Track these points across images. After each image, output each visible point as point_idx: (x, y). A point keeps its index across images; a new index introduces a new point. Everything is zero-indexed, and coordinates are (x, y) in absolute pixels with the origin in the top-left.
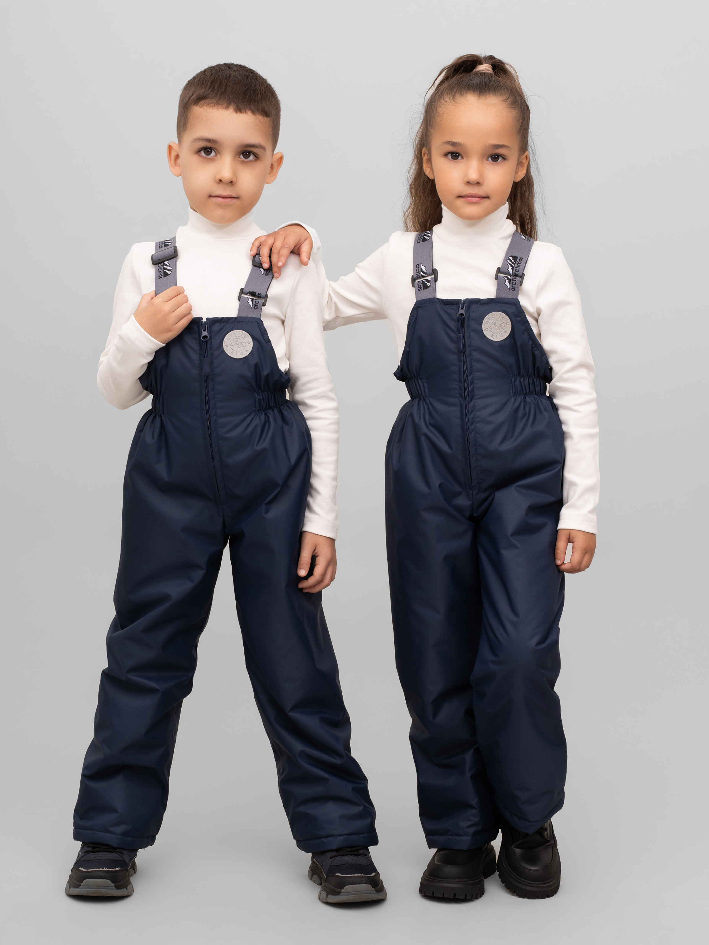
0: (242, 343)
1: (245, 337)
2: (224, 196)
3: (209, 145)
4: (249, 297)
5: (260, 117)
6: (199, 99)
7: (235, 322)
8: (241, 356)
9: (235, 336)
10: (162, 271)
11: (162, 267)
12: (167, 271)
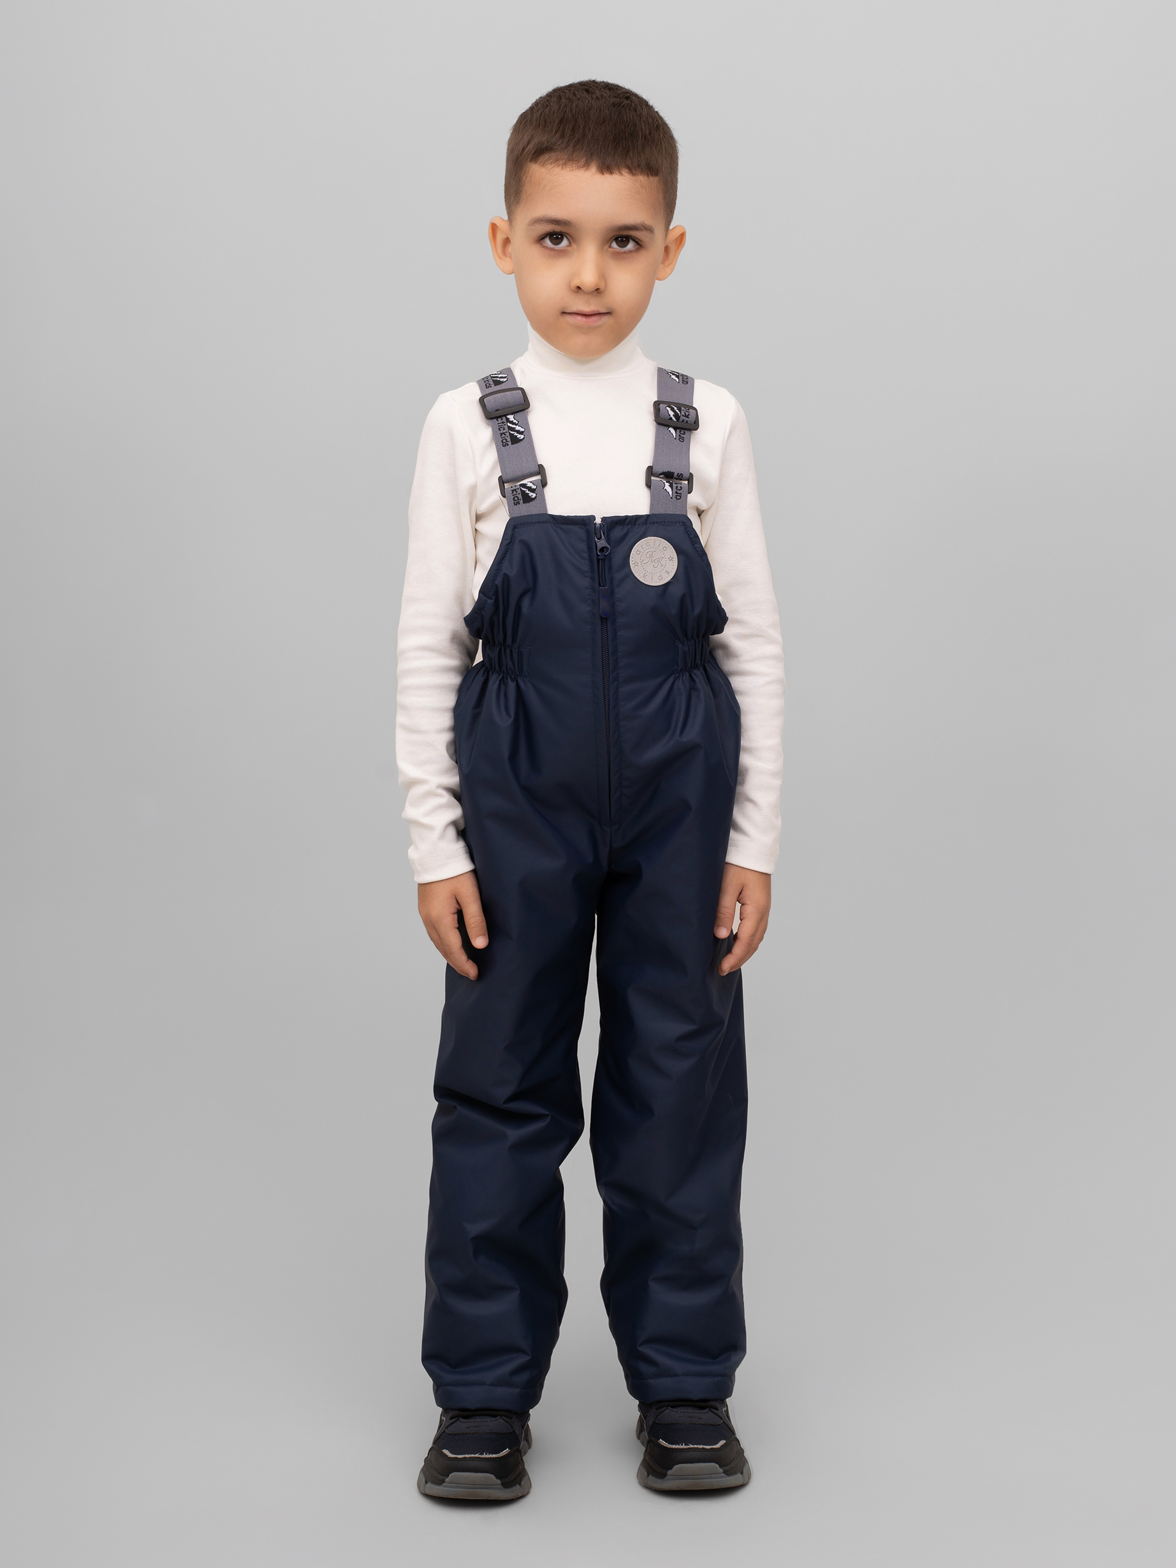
0: (660, 559)
1: (665, 549)
2: (587, 312)
3: (557, 228)
4: (664, 481)
5: (642, 178)
6: (539, 153)
7: (646, 524)
8: (661, 581)
9: (648, 547)
10: (507, 432)
11: (505, 425)
12: (516, 434)
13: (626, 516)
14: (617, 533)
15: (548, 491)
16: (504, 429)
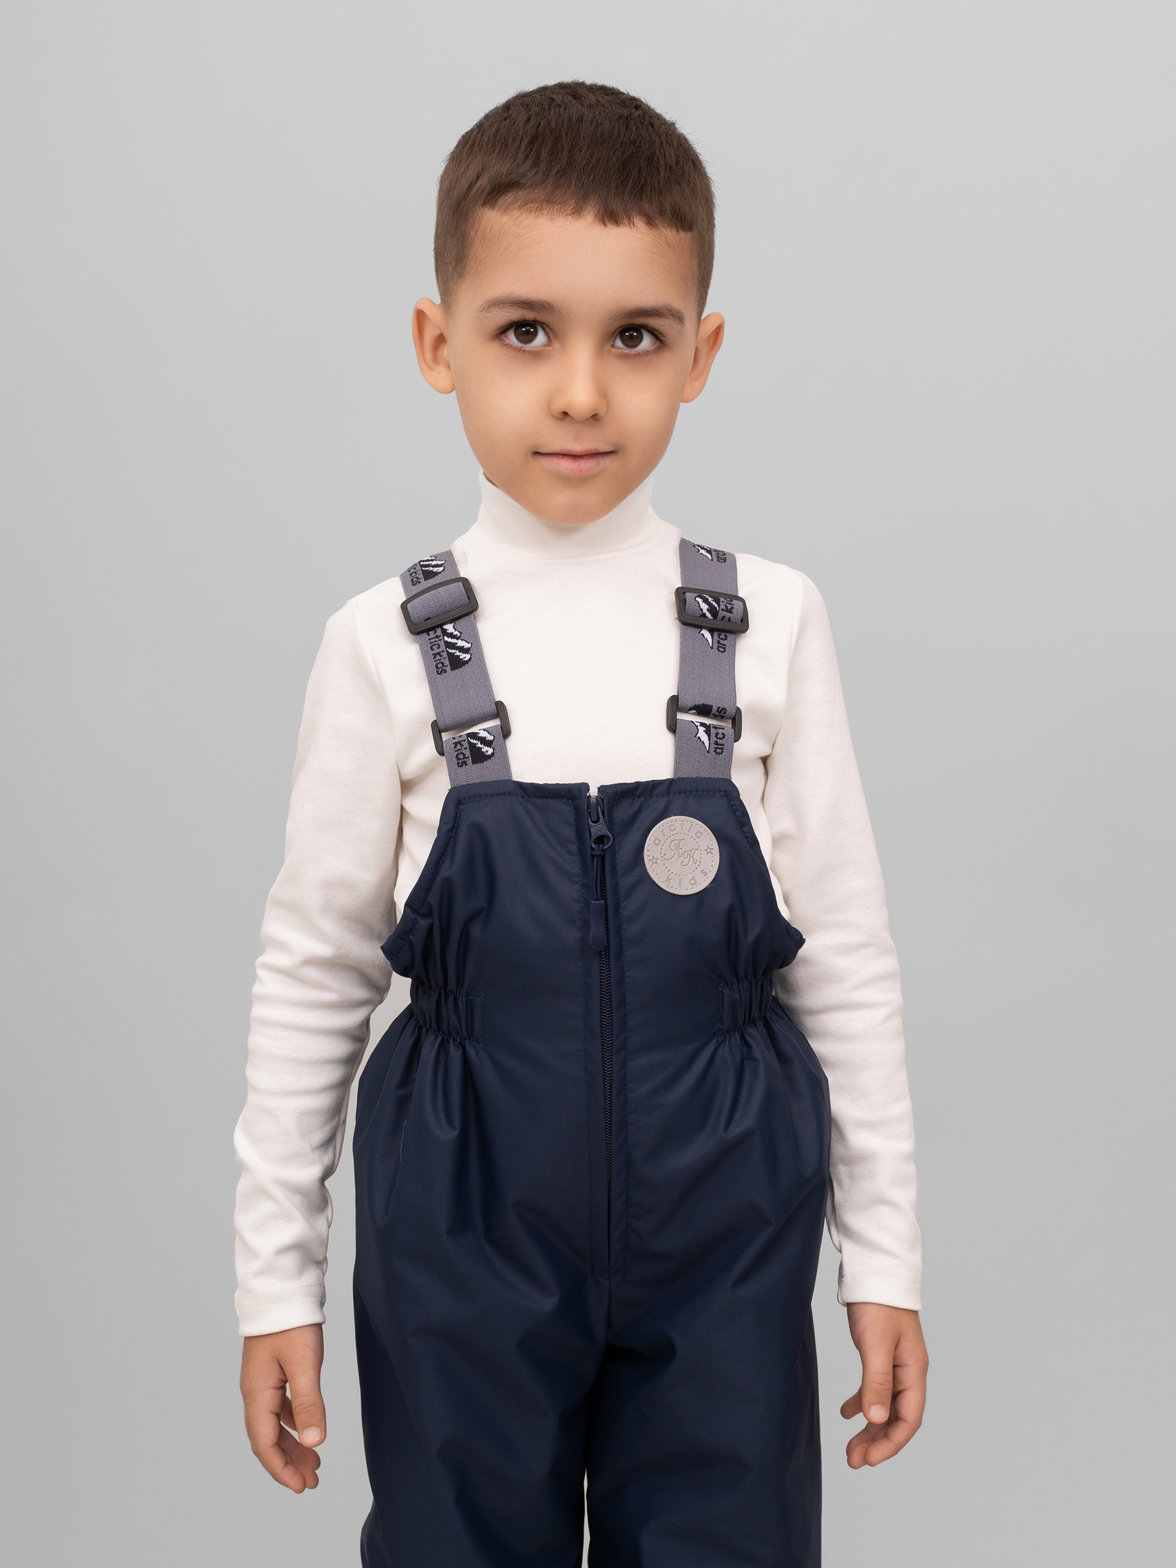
0: (692, 852)
1: (698, 834)
2: (574, 451)
3: (528, 315)
4: (698, 719)
5: (670, 234)
6: (498, 190)
7: (668, 794)
8: (694, 886)
9: (673, 833)
10: (443, 651)
11: (441, 640)
12: (458, 653)
13: (636, 782)
14: (624, 811)
15: (512, 744)
16: (439, 648)
